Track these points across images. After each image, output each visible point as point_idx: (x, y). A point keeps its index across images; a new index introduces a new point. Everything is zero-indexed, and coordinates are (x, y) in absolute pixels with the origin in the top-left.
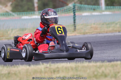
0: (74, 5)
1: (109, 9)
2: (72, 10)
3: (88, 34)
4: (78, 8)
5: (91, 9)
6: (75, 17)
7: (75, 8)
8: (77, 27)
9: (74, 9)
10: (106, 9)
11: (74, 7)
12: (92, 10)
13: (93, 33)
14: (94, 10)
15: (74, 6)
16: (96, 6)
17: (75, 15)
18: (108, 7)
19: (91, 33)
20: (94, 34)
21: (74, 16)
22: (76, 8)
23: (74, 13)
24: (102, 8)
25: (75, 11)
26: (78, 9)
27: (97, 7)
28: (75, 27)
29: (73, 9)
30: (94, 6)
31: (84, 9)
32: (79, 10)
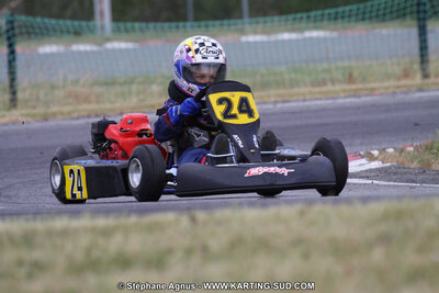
0: (11, 18)
1: (127, 31)
2: (5, 36)
3: (59, 117)
4: (24, 30)
5: (68, 32)
6: (14, 59)
7: (13, 28)
8: (20, 95)
9: (11, 33)
10: (117, 30)
11: (9, 26)
12: (72, 36)
13: (75, 115)
14: (77, 33)
15: (11, 22)
16: (84, 23)
17: (12, 52)
18: (121, 25)
19: (69, 113)
20: (78, 118)
21: (11, 57)
22: (17, 31)
23: (11, 46)
24: (103, 27)
25: (12, 40)
26: (21, 33)
27: (88, 27)
28: (14, 93)
29: (8, 31)
30: (76, 23)
31: (45, 32)
32: (26, 36)
